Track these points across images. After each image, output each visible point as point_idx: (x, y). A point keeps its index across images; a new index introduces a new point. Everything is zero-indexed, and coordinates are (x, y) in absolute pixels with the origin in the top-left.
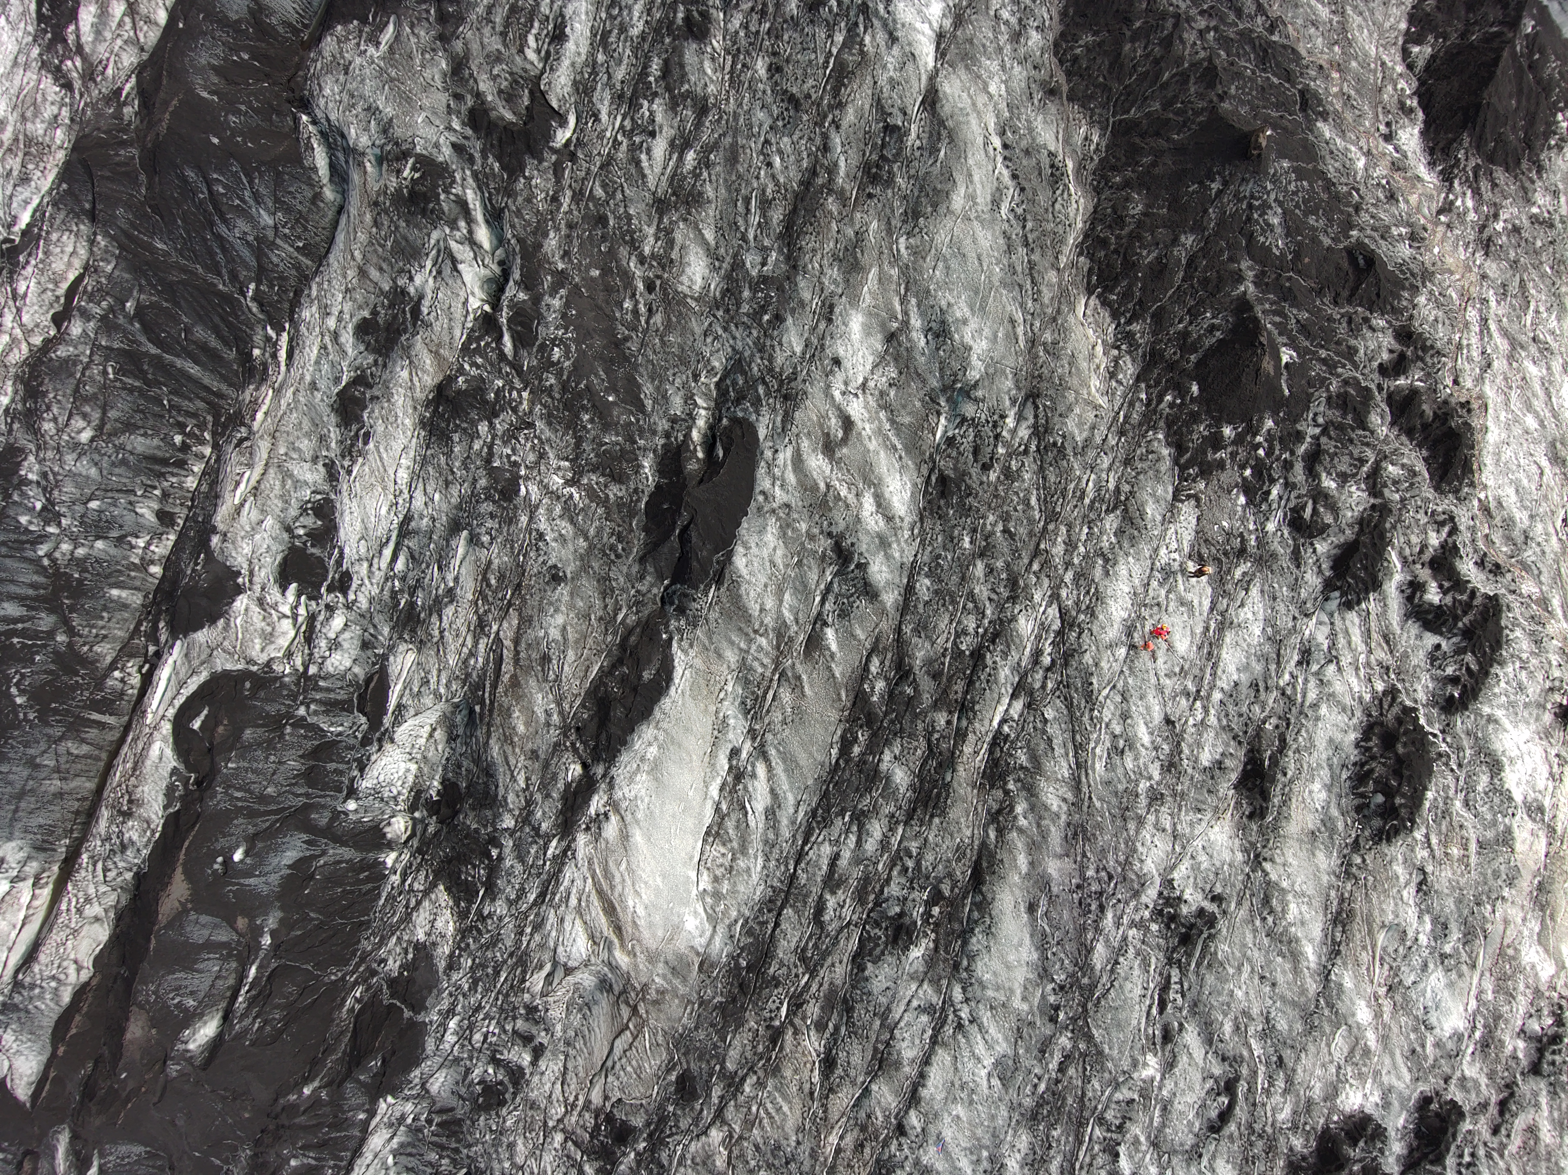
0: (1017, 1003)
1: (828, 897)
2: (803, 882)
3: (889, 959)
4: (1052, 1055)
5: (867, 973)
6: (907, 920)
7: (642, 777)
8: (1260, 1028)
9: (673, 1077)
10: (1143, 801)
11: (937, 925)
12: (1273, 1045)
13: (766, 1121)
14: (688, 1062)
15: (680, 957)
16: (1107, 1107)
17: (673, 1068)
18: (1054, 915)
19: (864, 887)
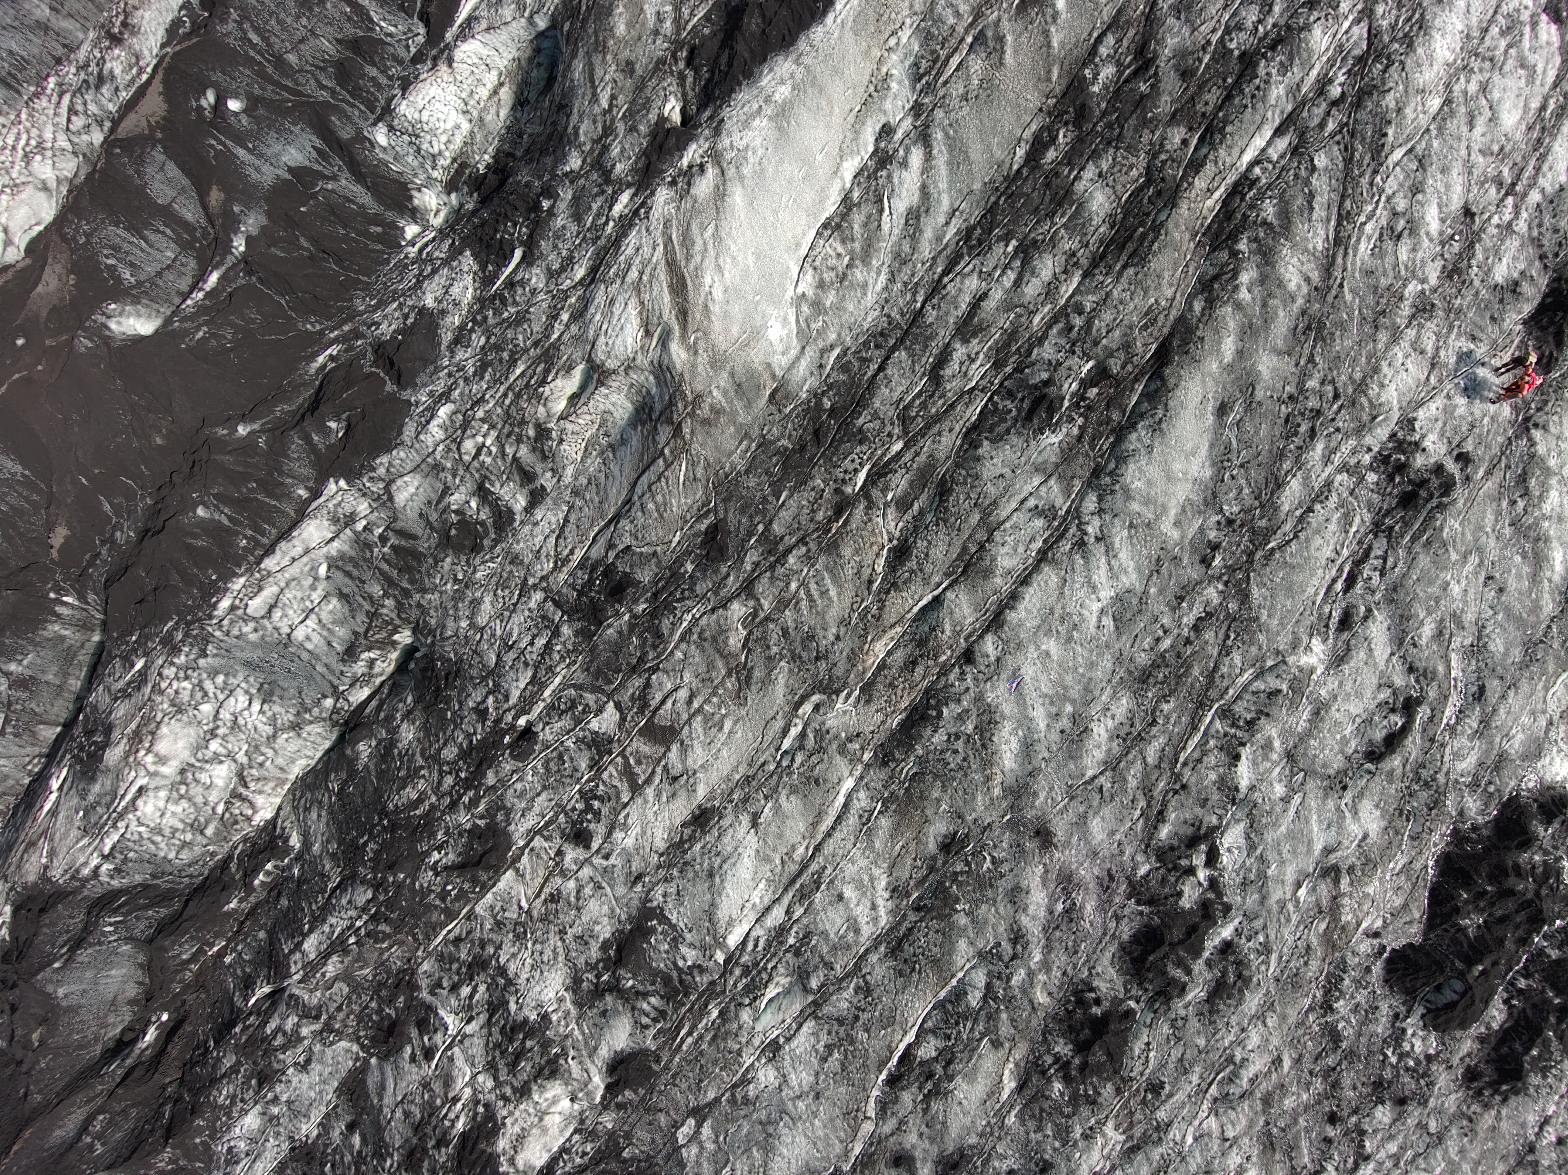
0: (1167, 527)
1: (957, 345)
2: (930, 320)
3: (1014, 439)
4: (1191, 610)
5: (980, 451)
6: (1052, 391)
7: (761, 123)
8: (1468, 642)
9: (703, 526)
10: (1406, 310)
11: (1089, 408)
12: (1478, 670)
13: (804, 604)
14: (726, 511)
15: (751, 374)
16: (1239, 697)
17: (706, 515)
18: (1248, 427)
19: (1007, 344)
